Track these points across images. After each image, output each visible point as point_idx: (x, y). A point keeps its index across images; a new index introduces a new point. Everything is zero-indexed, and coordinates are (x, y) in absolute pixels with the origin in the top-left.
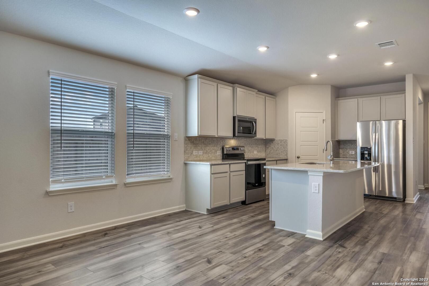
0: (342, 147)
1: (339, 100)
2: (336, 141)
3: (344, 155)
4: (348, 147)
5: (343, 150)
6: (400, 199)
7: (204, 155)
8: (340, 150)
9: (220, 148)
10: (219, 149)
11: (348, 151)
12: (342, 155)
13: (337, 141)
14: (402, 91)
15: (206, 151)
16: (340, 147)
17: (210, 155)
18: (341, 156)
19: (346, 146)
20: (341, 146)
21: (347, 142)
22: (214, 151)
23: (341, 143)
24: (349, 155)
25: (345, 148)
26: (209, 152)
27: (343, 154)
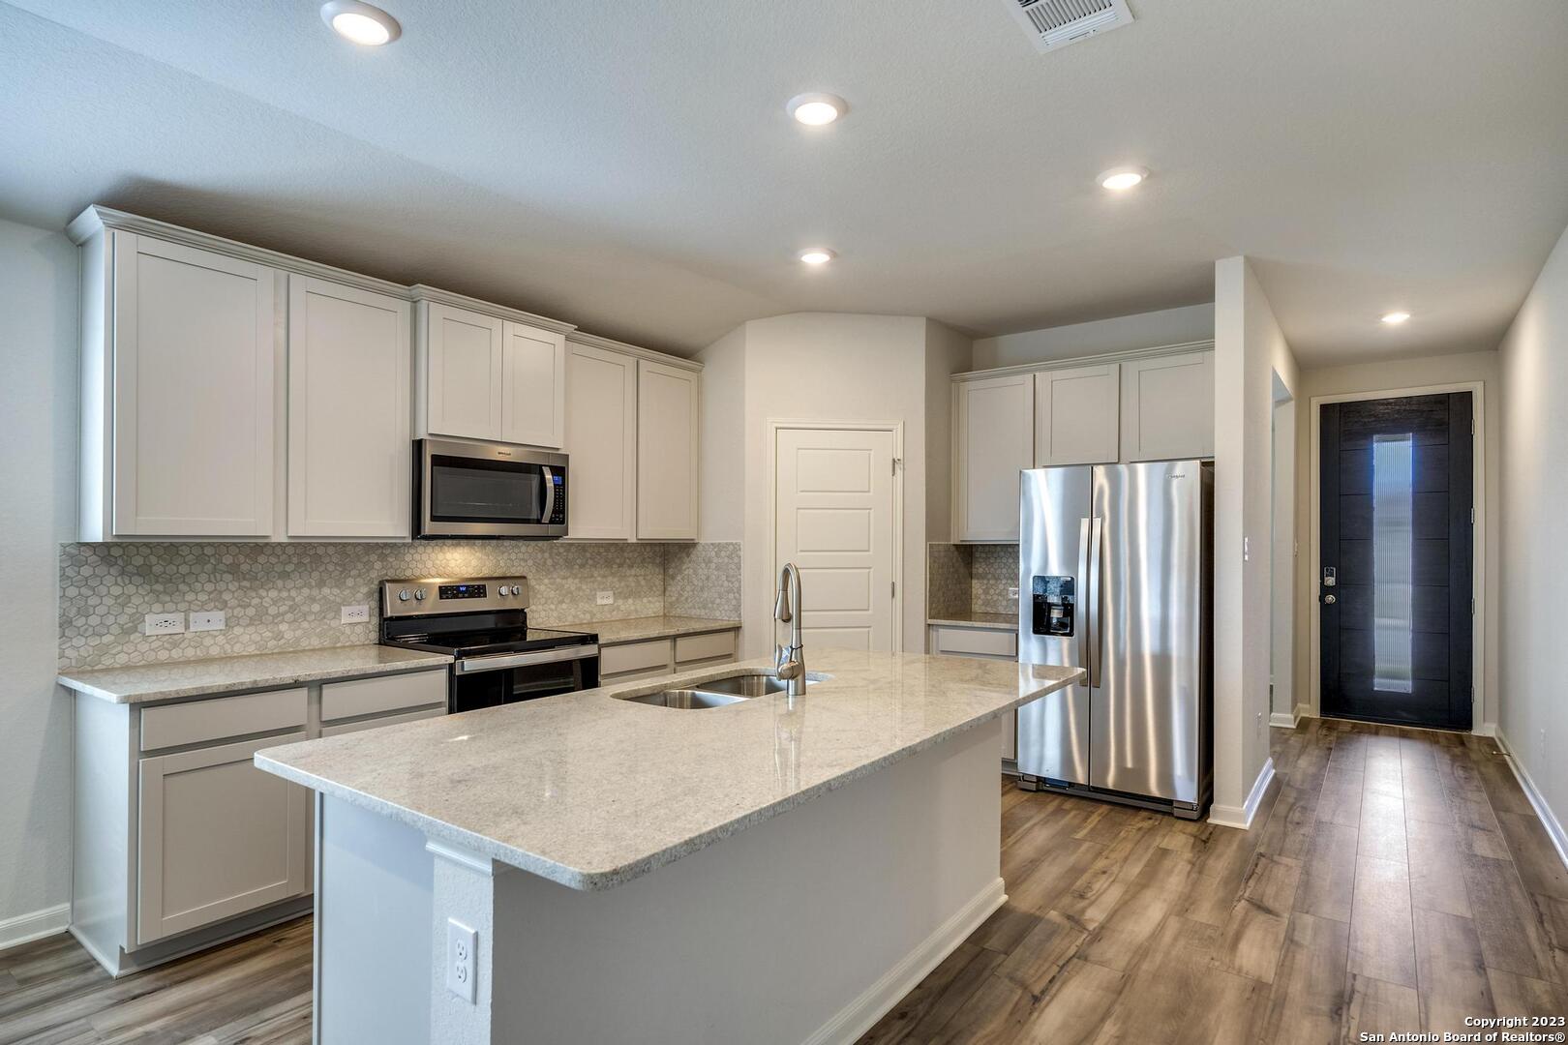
0: (981, 570)
1: (965, 381)
2: (953, 549)
3: (986, 603)
4: (1004, 571)
5: (985, 582)
6: (1184, 806)
7: (238, 630)
8: (974, 582)
9: (364, 590)
10: (359, 596)
11: (1001, 587)
12: (980, 602)
13: (957, 546)
14: (1203, 339)
15: (251, 611)
16: (974, 571)
17: (283, 627)
18: (977, 606)
19: (996, 566)
20: (979, 568)
21: (999, 549)
22: (316, 608)
23: (977, 555)
24: (1004, 603)
25: (990, 576)
26: (275, 617)
27: (983, 597)
